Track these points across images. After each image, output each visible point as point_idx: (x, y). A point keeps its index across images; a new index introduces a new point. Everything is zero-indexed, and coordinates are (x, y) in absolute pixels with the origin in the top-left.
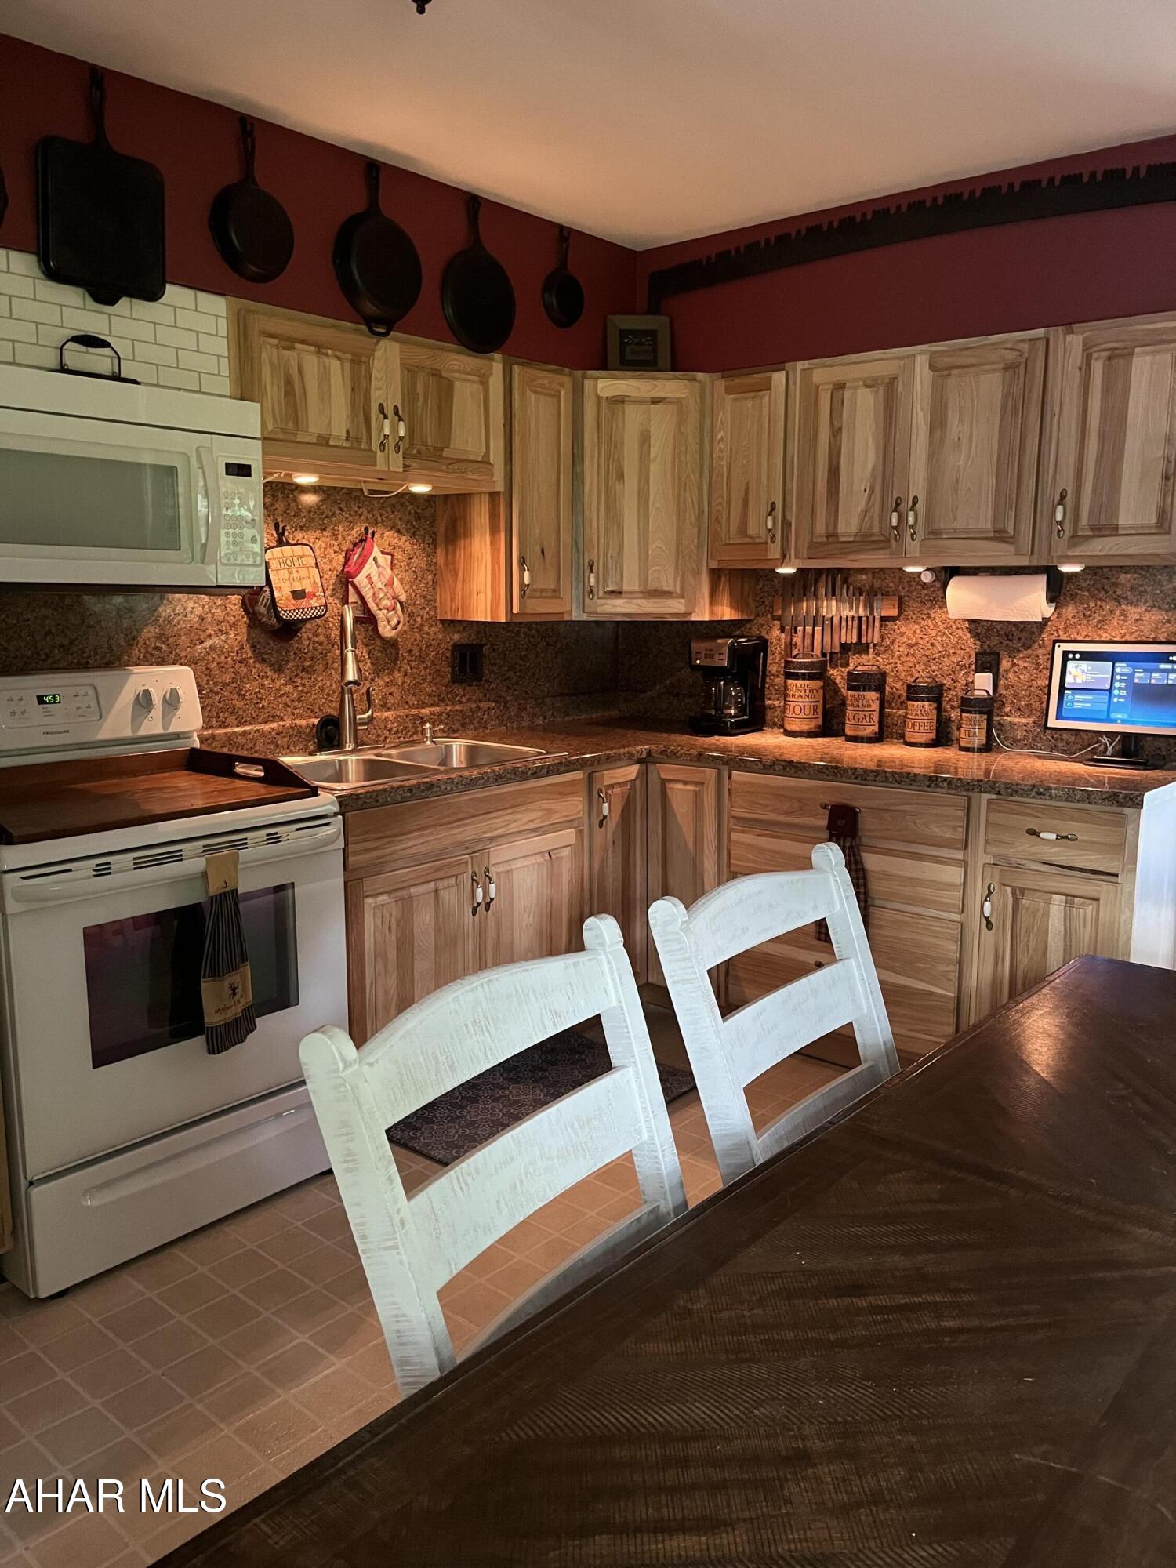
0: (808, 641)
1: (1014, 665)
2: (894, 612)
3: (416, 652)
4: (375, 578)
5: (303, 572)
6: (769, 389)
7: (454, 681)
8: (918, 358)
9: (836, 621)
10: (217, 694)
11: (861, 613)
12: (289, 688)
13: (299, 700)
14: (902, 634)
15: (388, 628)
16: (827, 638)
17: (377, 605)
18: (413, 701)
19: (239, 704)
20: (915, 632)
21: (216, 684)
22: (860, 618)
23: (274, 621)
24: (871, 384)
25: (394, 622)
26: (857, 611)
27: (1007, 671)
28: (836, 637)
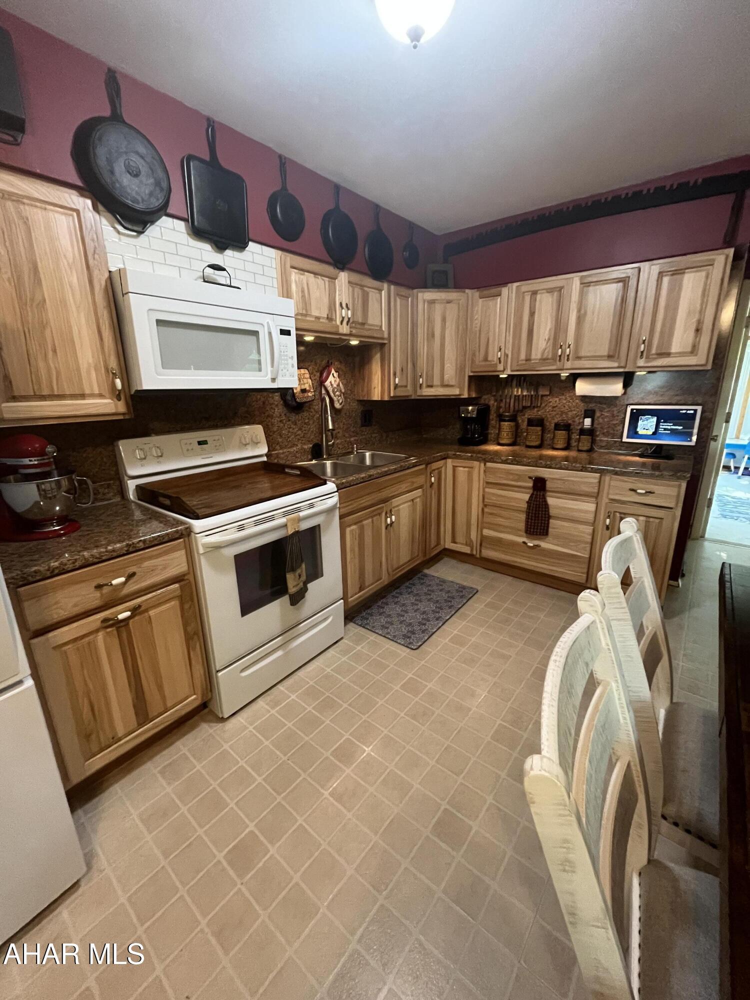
0: (507, 406)
1: (602, 415)
2: (548, 393)
3: (348, 414)
4: (333, 383)
5: (305, 381)
6: (500, 295)
7: (362, 426)
8: (575, 279)
9: (521, 397)
10: (271, 436)
11: (532, 393)
12: (299, 432)
13: (304, 437)
14: (550, 402)
15: (338, 404)
16: (517, 404)
17: (334, 394)
18: (347, 435)
19: (280, 440)
20: (556, 401)
21: (271, 432)
22: (532, 396)
23: (294, 403)
24: (550, 291)
25: (341, 401)
26: (530, 392)
27: (598, 417)
28: (521, 403)
